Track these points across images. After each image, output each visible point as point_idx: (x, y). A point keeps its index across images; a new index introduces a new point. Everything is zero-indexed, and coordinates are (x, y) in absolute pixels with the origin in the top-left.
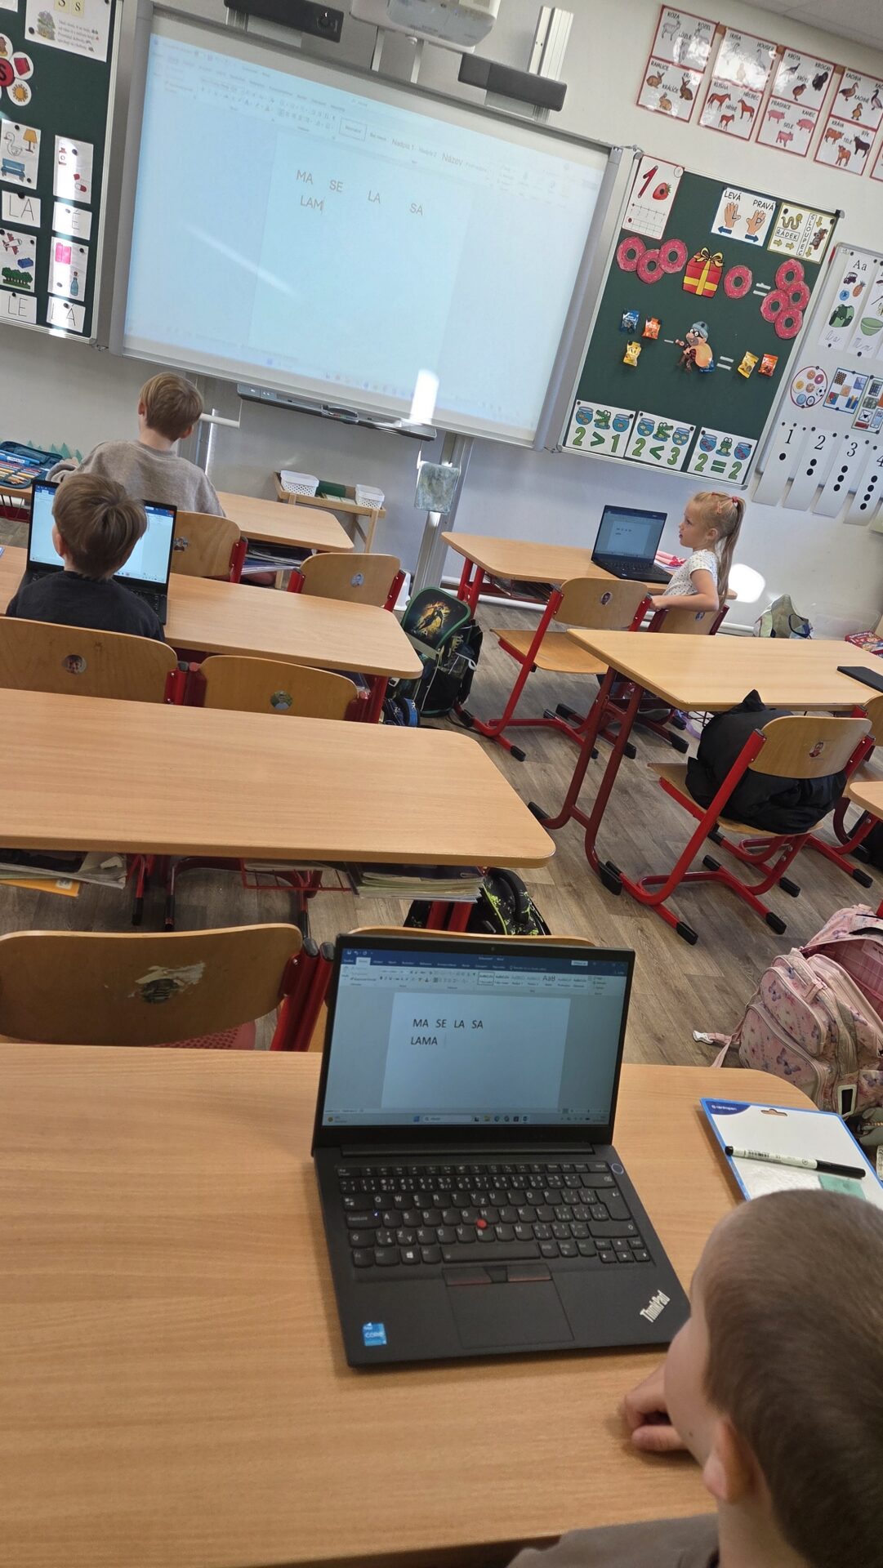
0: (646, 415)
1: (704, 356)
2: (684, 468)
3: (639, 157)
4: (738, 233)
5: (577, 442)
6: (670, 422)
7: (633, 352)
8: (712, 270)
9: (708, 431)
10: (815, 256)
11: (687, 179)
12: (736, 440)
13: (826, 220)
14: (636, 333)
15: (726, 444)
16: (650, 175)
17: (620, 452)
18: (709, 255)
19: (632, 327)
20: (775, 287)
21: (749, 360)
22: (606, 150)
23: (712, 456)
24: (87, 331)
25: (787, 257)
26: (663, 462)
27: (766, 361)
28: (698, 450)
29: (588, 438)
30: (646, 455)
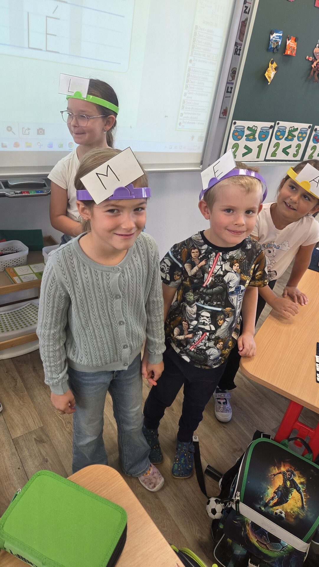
0: (282, 123)
2: (302, 158)
6: (296, 125)
14: (278, 52)
17: (262, 157)
19: (276, 47)
26: (290, 157)
28: (311, 143)
29: (241, 151)
30: (280, 155)
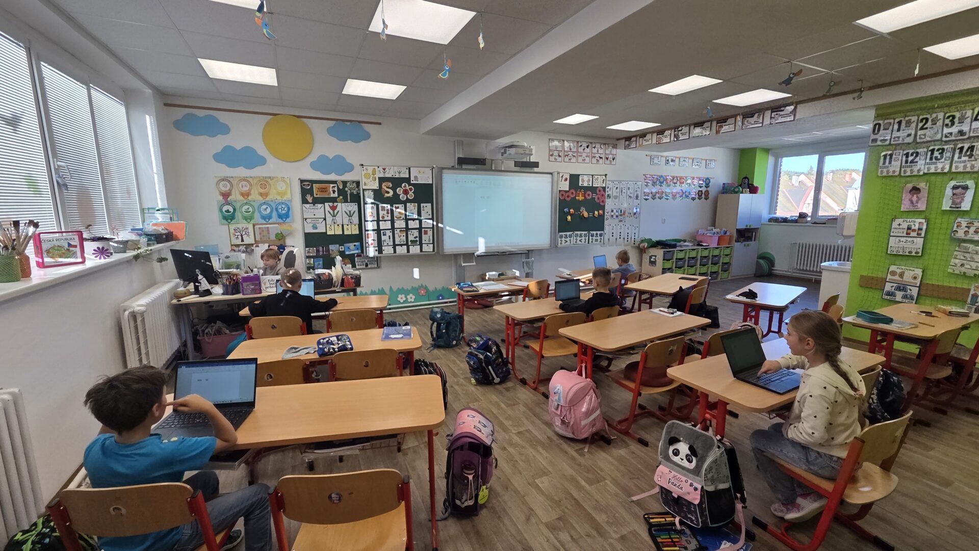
0: (576, 232)
1: (586, 214)
2: (588, 243)
3: (558, 173)
4: (585, 184)
5: (561, 243)
6: (582, 232)
7: (569, 218)
8: (582, 194)
9: (591, 232)
10: (604, 185)
11: (571, 176)
12: (599, 232)
13: (604, 177)
14: (569, 213)
15: (597, 234)
16: (562, 177)
17: (572, 243)
18: (580, 191)
19: (567, 212)
20: (597, 194)
21: (596, 213)
22: (551, 174)
23: (594, 238)
24: (434, 250)
25: (597, 187)
26: (583, 243)
27: (600, 212)
28: (590, 238)
29: (563, 242)
30: (578, 242)
